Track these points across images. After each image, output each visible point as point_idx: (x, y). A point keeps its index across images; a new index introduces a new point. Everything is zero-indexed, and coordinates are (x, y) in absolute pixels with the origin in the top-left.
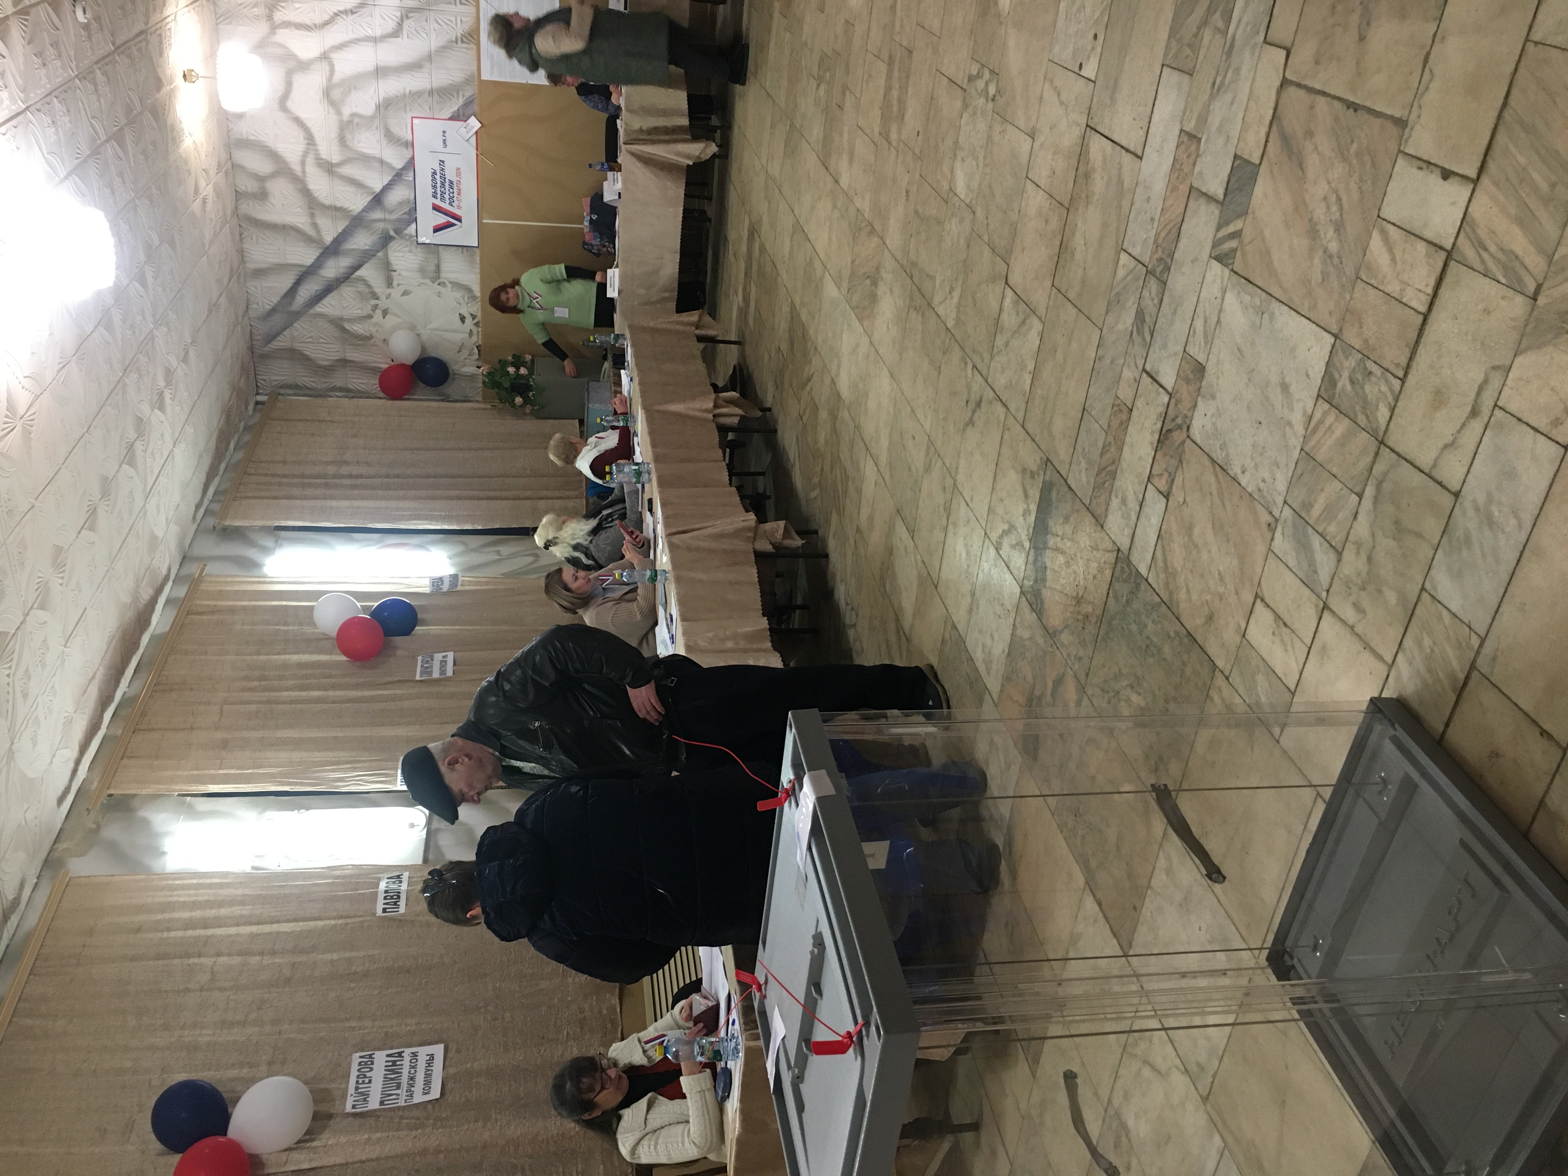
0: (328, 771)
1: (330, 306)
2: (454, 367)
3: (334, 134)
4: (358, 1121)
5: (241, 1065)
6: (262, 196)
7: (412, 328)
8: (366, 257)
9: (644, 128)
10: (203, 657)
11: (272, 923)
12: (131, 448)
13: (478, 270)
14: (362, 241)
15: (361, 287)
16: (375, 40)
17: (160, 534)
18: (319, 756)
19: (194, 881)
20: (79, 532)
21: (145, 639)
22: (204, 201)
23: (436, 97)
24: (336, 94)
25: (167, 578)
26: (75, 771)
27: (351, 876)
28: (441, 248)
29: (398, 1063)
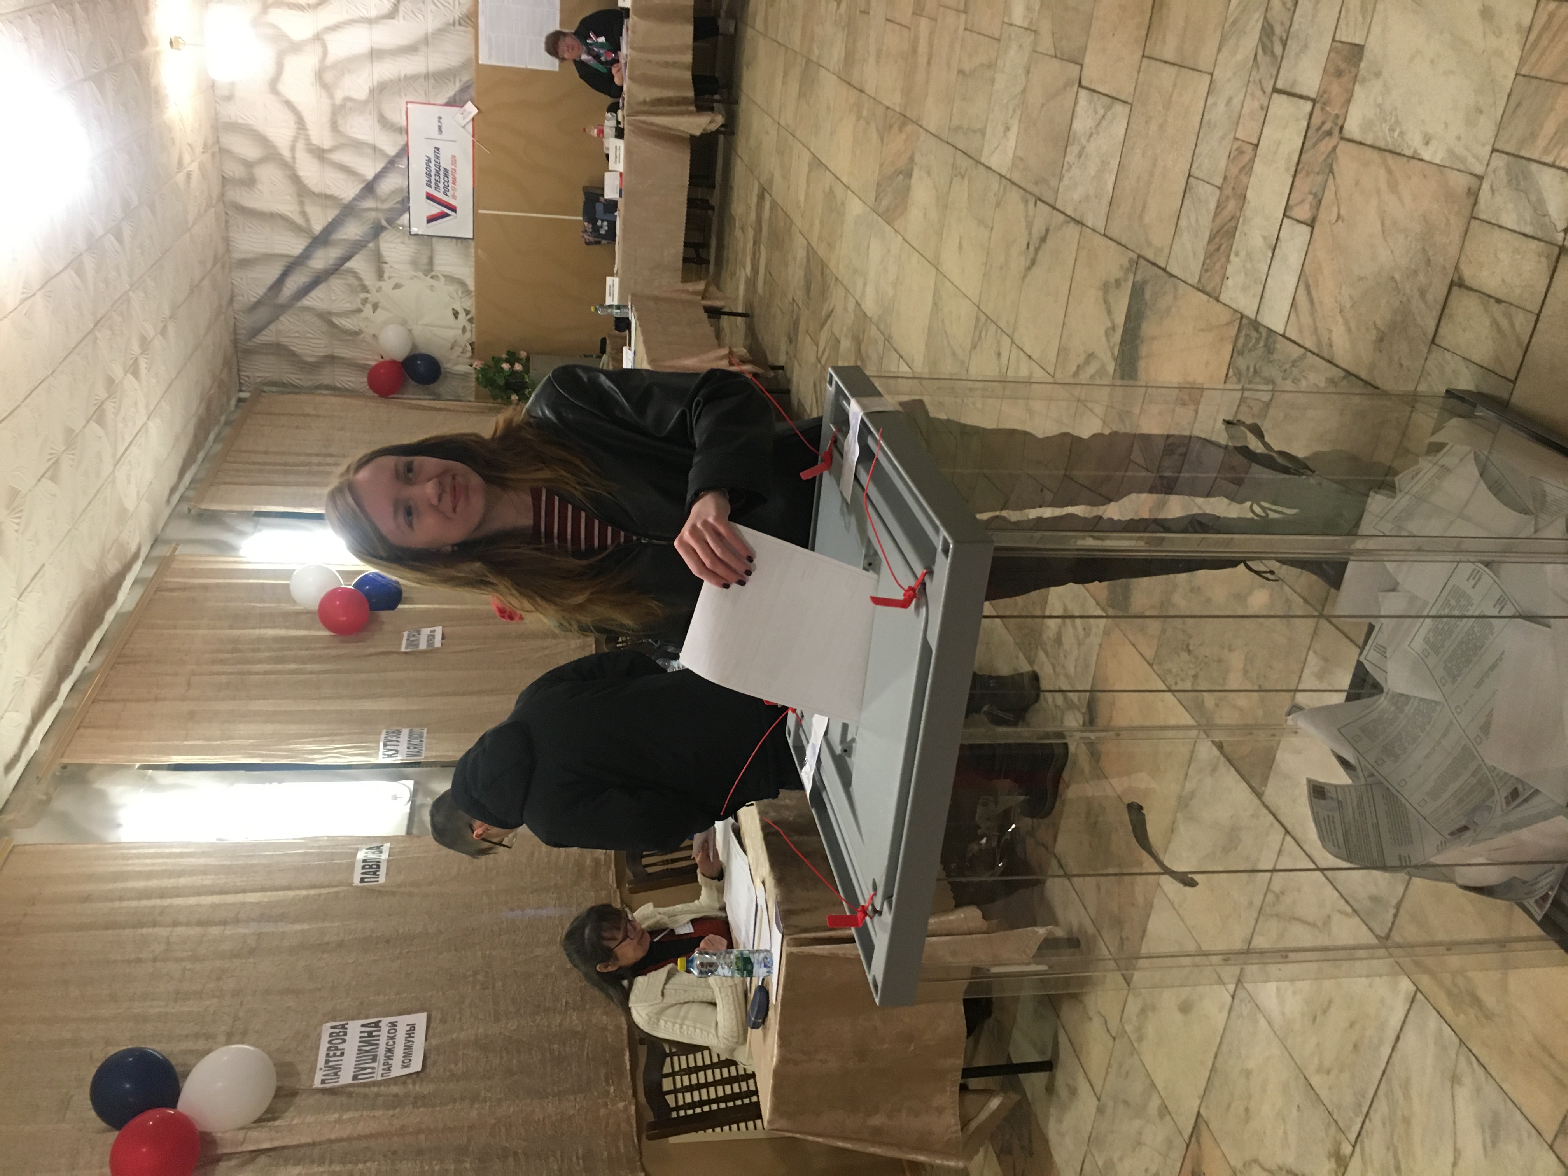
0: (303, 743)
1: (317, 299)
2: (447, 365)
3: (326, 118)
4: (327, 1099)
5: (197, 1036)
6: (250, 182)
7: (404, 323)
8: (356, 247)
9: (648, 100)
10: (172, 632)
11: (236, 892)
12: (100, 407)
13: (473, 264)
14: (352, 231)
15: (352, 280)
16: (370, 21)
17: (130, 505)
18: (293, 729)
19: (152, 851)
20: (39, 480)
21: (110, 615)
22: (189, 176)
23: (432, 81)
24: (328, 77)
25: (136, 556)
26: (25, 740)
27: (326, 847)
28: (434, 239)
29: (374, 1034)
